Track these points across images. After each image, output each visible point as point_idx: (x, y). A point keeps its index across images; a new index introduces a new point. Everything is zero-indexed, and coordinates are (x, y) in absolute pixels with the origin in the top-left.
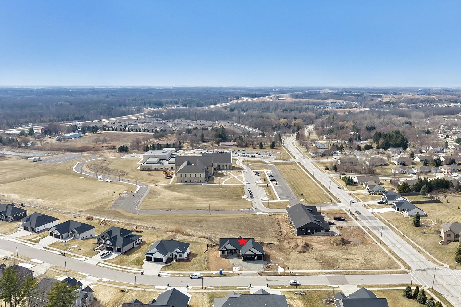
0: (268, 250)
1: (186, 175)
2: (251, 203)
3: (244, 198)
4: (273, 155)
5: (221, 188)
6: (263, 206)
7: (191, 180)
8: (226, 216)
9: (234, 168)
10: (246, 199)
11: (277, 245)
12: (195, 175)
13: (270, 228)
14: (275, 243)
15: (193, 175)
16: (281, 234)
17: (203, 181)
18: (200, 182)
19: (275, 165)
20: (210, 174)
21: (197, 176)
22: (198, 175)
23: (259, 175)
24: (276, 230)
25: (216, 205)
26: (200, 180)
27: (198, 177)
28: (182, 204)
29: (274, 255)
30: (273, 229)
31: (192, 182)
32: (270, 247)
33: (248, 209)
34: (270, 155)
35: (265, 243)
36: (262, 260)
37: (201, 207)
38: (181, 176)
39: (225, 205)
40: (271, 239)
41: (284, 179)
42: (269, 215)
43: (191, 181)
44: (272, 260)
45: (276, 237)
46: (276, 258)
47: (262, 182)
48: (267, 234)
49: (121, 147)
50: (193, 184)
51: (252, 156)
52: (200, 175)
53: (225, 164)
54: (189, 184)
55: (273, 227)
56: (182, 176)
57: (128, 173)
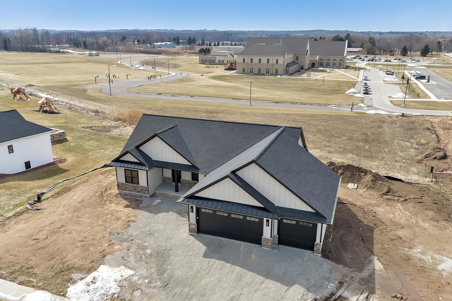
0: (374, 202)
1: (252, 59)
2: (361, 99)
3: (349, 93)
4: (424, 61)
5: (309, 80)
6: (391, 105)
7: (260, 70)
8: (284, 110)
9: (347, 67)
10: (351, 94)
11: (424, 190)
12: (268, 60)
13: (400, 138)
14: (414, 178)
15: (264, 60)
16: (441, 154)
17: (281, 71)
18: (277, 73)
19: (427, 68)
20: (302, 68)
21: (270, 62)
22: (273, 60)
23: (392, 75)
24: (422, 145)
25: (279, 97)
26: (277, 70)
27: (273, 64)
28: (212, 91)
29: (400, 233)
30: (412, 141)
31: (261, 72)
32: (386, 189)
33: (348, 105)
34: (419, 61)
35: (366, 172)
36: (311, 248)
37: (244, 97)
38: (244, 61)
39: (297, 98)
40: (397, 164)
41: (447, 79)
42: (403, 116)
43: (259, 72)
44: (378, 265)
45: (419, 162)
46: (416, 252)
47: (398, 80)
48: (386, 150)
49: (202, 49)
50: (263, 74)
51: (386, 61)
52: (277, 60)
53: (332, 58)
54: (256, 74)
55: (412, 138)
56: (246, 61)
57: (181, 65)
